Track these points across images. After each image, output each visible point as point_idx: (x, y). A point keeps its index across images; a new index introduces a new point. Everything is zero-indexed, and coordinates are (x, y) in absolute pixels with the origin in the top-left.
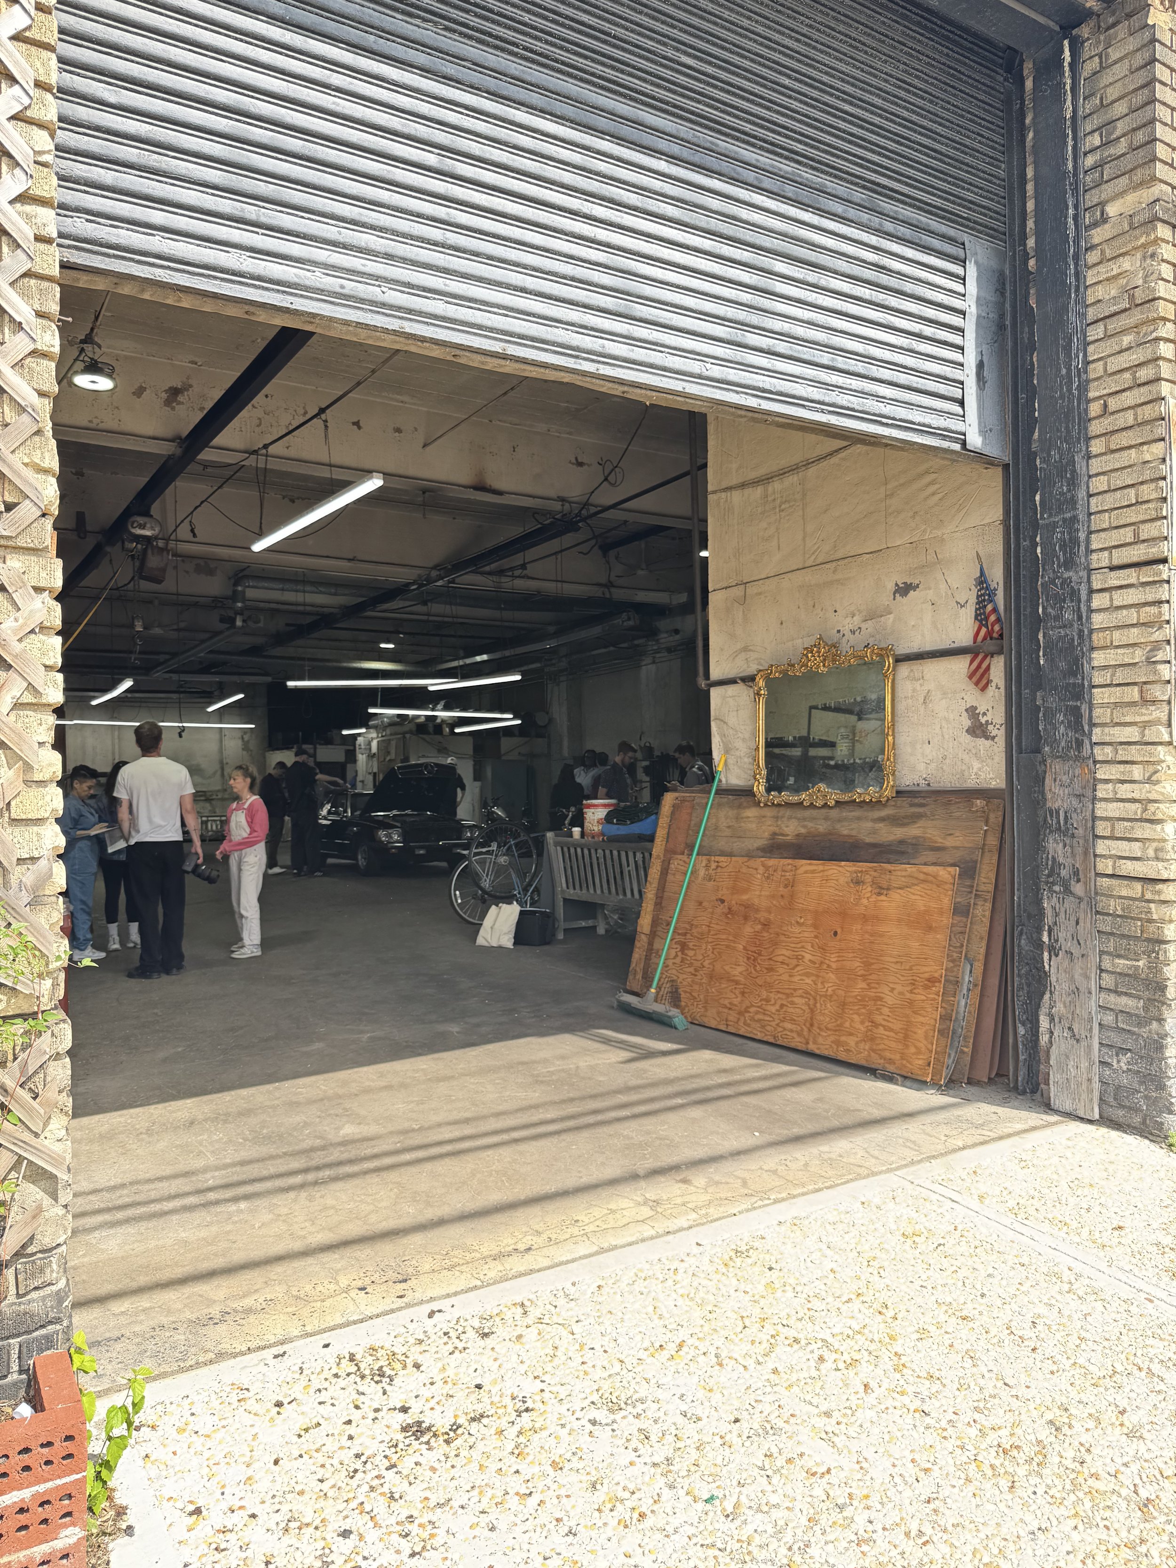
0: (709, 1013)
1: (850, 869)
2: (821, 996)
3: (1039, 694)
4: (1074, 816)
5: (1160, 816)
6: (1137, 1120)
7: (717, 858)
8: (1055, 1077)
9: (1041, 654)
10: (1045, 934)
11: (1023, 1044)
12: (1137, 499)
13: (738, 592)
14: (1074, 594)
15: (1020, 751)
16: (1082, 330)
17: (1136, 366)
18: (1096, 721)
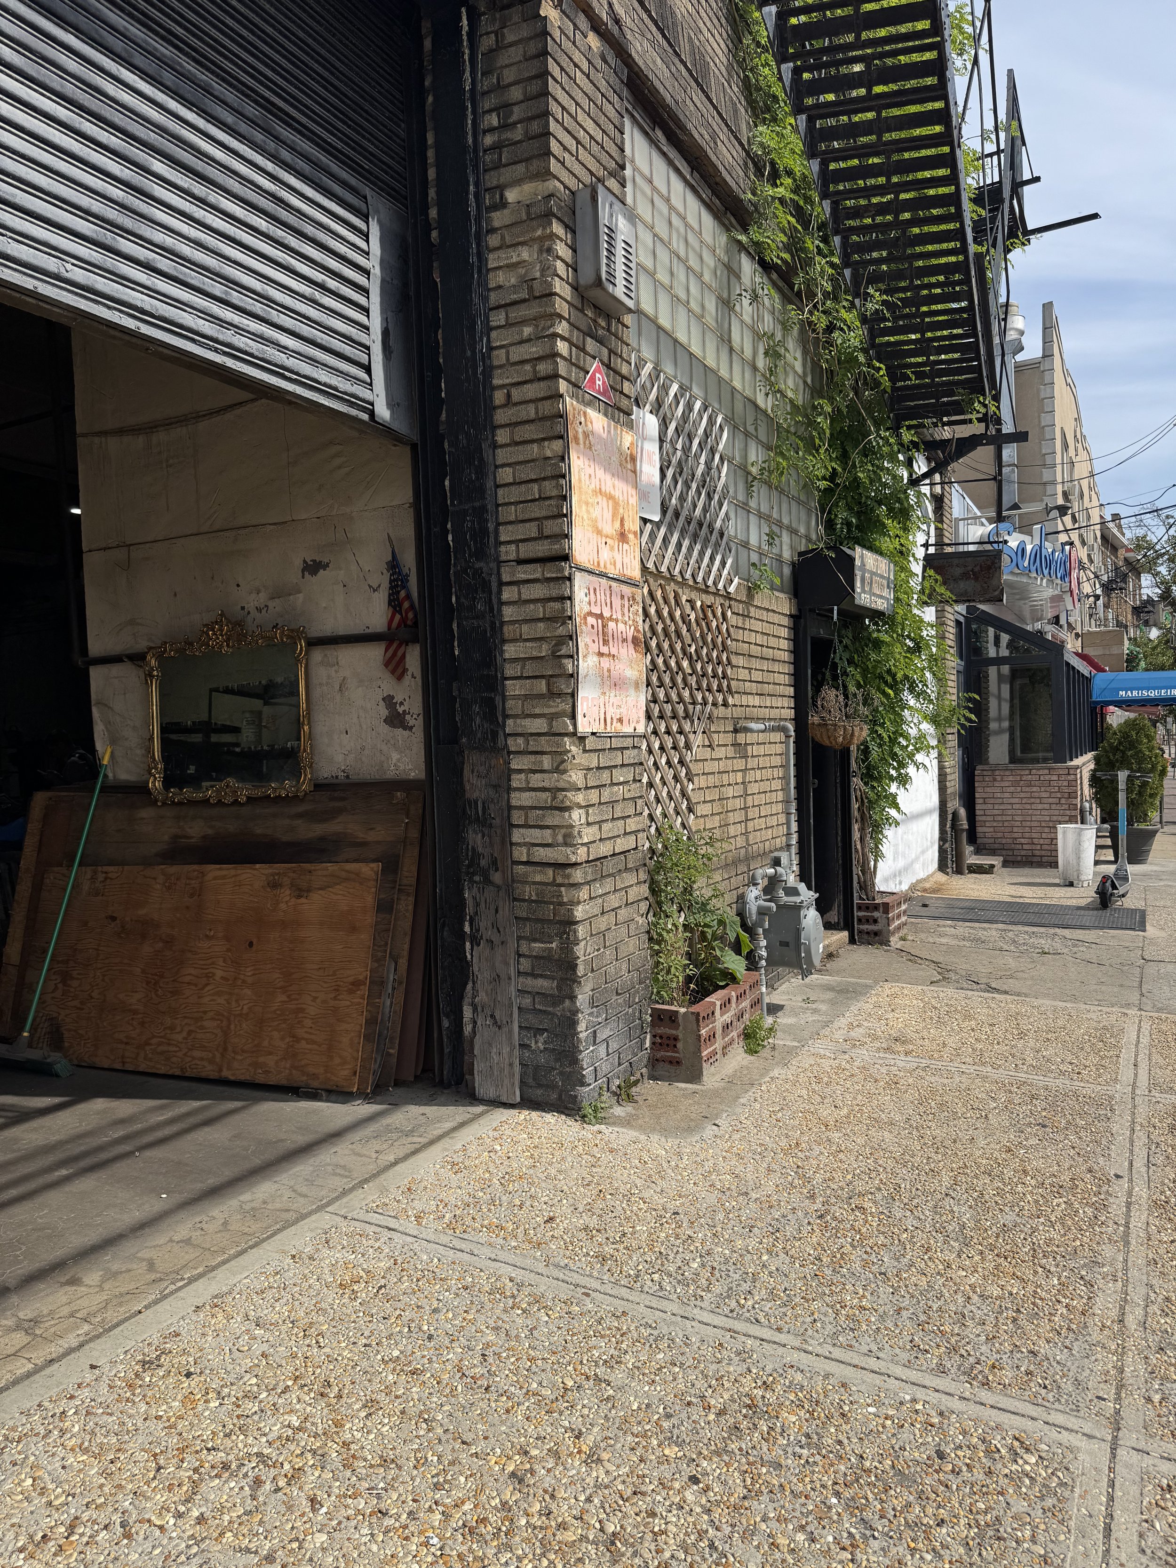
0: (99, 1053)
1: (266, 872)
2: (235, 1016)
3: (455, 685)
4: (492, 806)
5: (568, 803)
6: (554, 1096)
7: (106, 868)
8: (479, 1066)
9: (456, 644)
10: (467, 924)
11: (448, 1037)
12: (539, 494)
13: (119, 554)
14: (486, 586)
15: (438, 742)
16: (485, 314)
17: (535, 360)
18: (510, 712)
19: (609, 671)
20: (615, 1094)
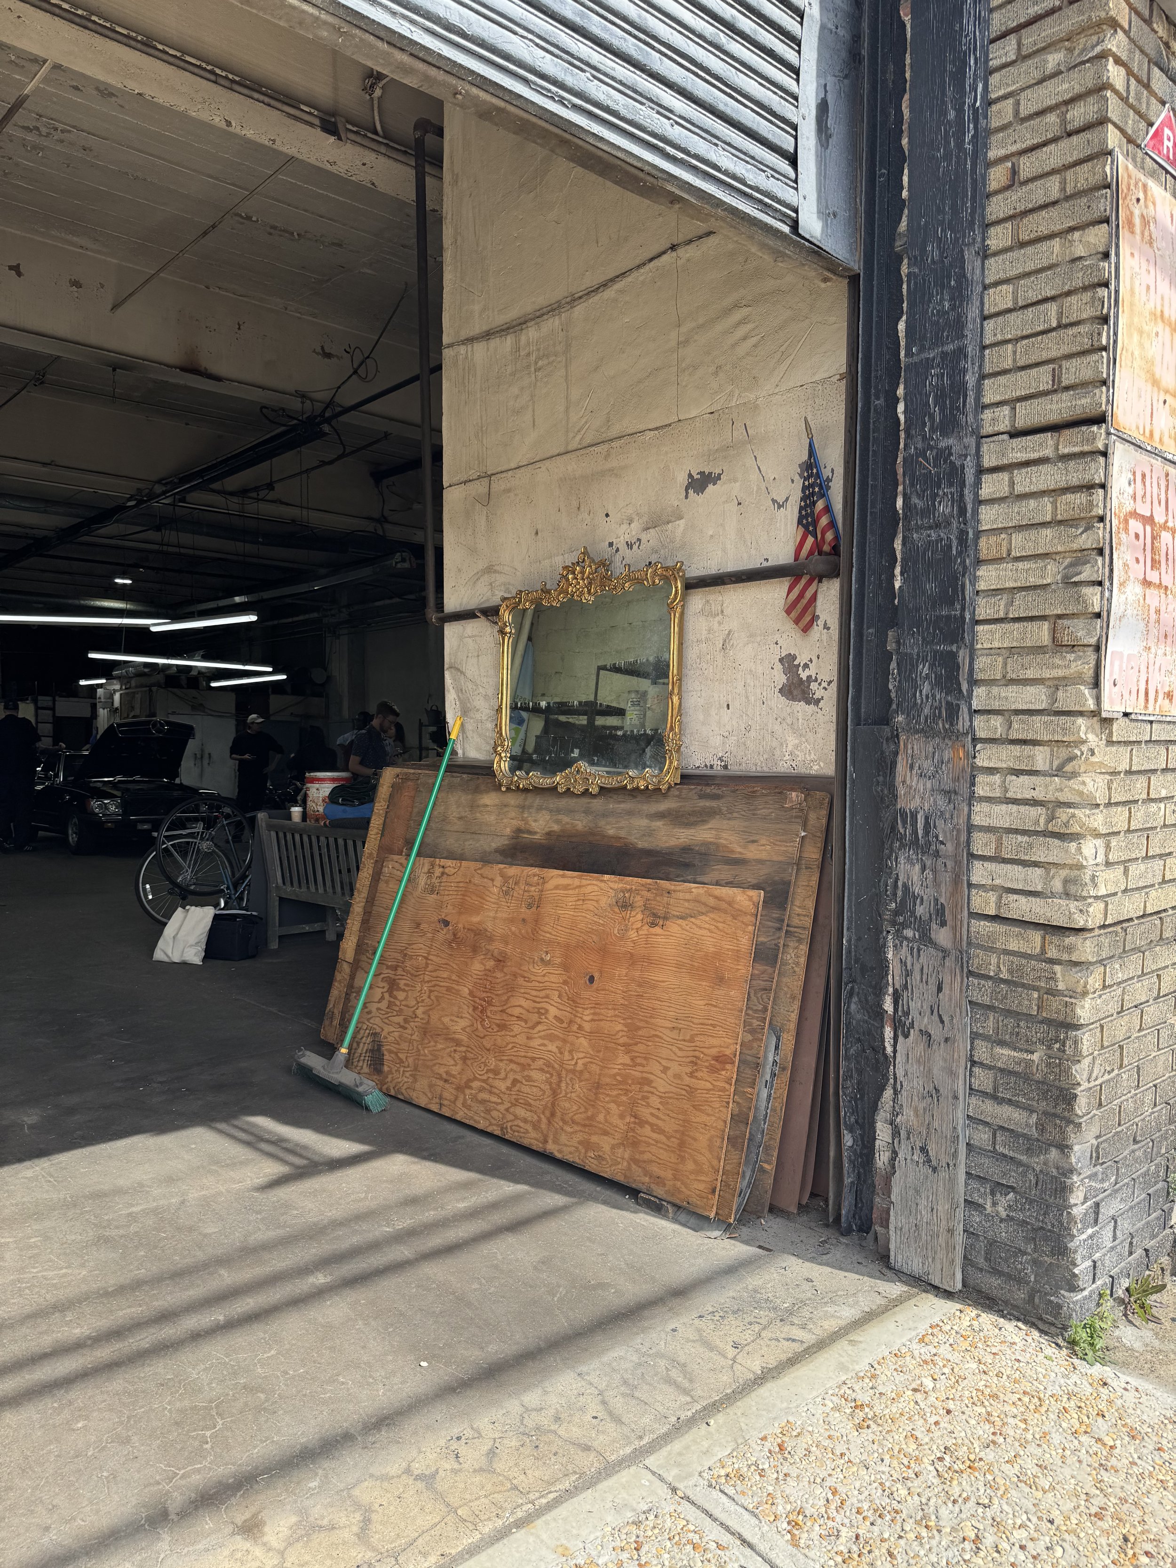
0: (418, 1086)
1: (616, 886)
2: (568, 1071)
3: (890, 634)
4: (940, 823)
5: (1076, 829)
6: (1020, 1295)
7: (443, 862)
8: (897, 1218)
9: (898, 571)
10: (889, 999)
11: (850, 1161)
12: (1059, 320)
13: (480, 487)
14: (955, 475)
15: (857, 722)
16: (982, 46)
17: (1067, 103)
18: (979, 676)
19: (1158, 612)
20: (1121, 1301)
